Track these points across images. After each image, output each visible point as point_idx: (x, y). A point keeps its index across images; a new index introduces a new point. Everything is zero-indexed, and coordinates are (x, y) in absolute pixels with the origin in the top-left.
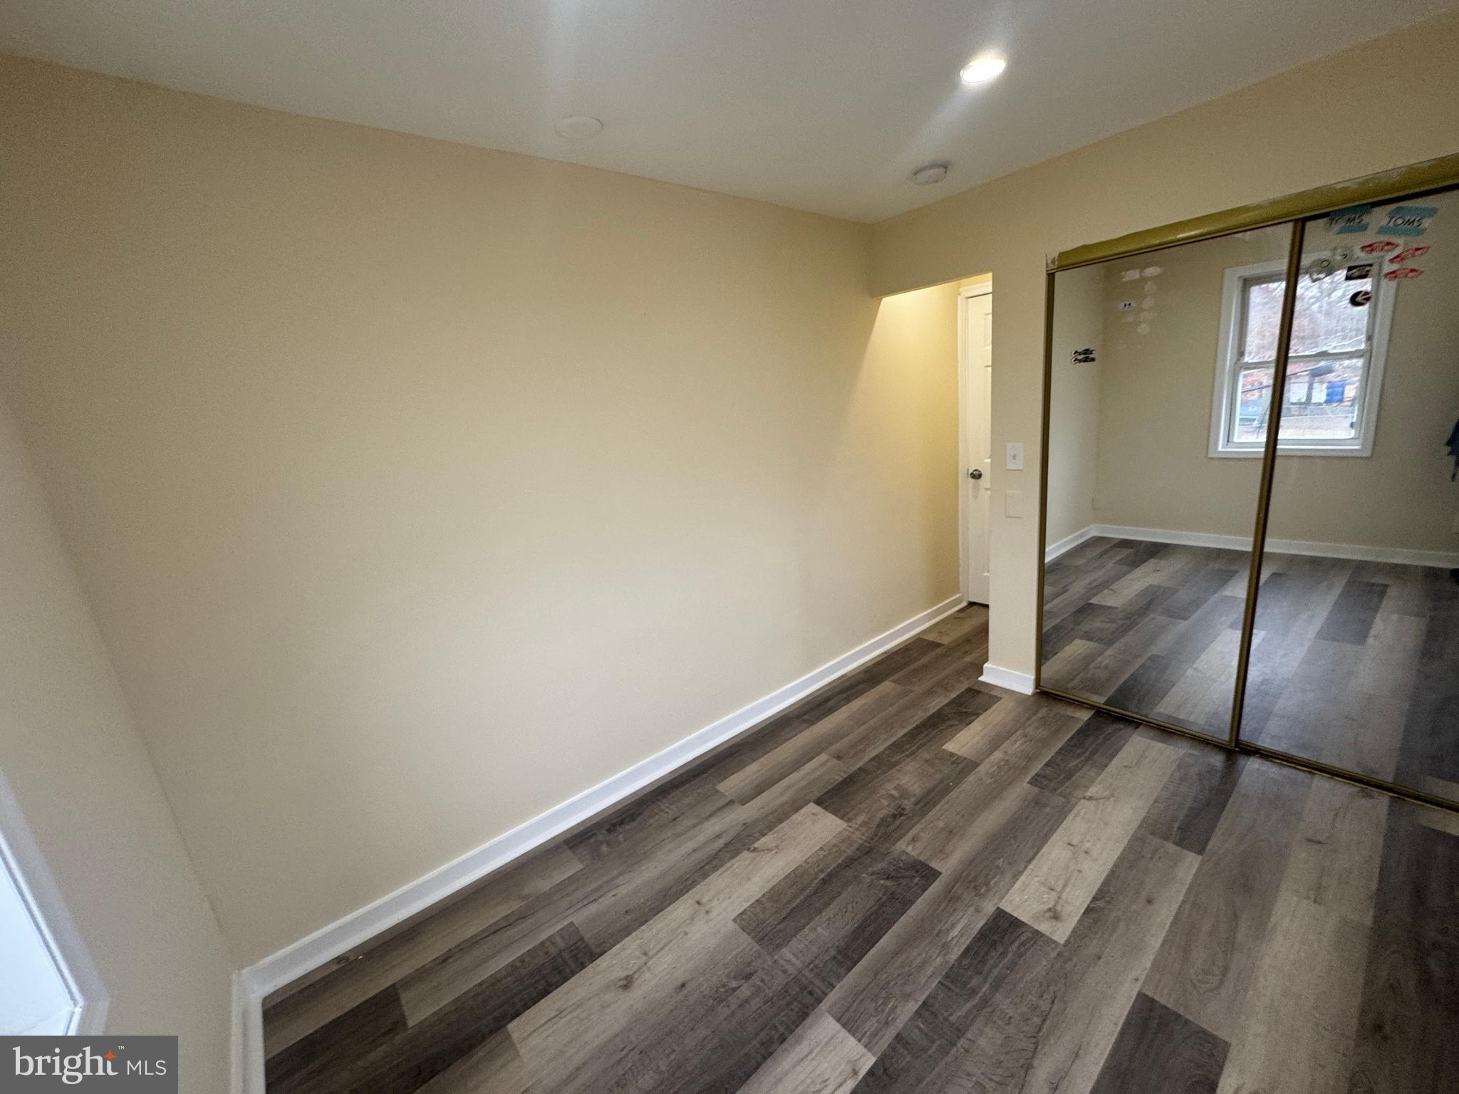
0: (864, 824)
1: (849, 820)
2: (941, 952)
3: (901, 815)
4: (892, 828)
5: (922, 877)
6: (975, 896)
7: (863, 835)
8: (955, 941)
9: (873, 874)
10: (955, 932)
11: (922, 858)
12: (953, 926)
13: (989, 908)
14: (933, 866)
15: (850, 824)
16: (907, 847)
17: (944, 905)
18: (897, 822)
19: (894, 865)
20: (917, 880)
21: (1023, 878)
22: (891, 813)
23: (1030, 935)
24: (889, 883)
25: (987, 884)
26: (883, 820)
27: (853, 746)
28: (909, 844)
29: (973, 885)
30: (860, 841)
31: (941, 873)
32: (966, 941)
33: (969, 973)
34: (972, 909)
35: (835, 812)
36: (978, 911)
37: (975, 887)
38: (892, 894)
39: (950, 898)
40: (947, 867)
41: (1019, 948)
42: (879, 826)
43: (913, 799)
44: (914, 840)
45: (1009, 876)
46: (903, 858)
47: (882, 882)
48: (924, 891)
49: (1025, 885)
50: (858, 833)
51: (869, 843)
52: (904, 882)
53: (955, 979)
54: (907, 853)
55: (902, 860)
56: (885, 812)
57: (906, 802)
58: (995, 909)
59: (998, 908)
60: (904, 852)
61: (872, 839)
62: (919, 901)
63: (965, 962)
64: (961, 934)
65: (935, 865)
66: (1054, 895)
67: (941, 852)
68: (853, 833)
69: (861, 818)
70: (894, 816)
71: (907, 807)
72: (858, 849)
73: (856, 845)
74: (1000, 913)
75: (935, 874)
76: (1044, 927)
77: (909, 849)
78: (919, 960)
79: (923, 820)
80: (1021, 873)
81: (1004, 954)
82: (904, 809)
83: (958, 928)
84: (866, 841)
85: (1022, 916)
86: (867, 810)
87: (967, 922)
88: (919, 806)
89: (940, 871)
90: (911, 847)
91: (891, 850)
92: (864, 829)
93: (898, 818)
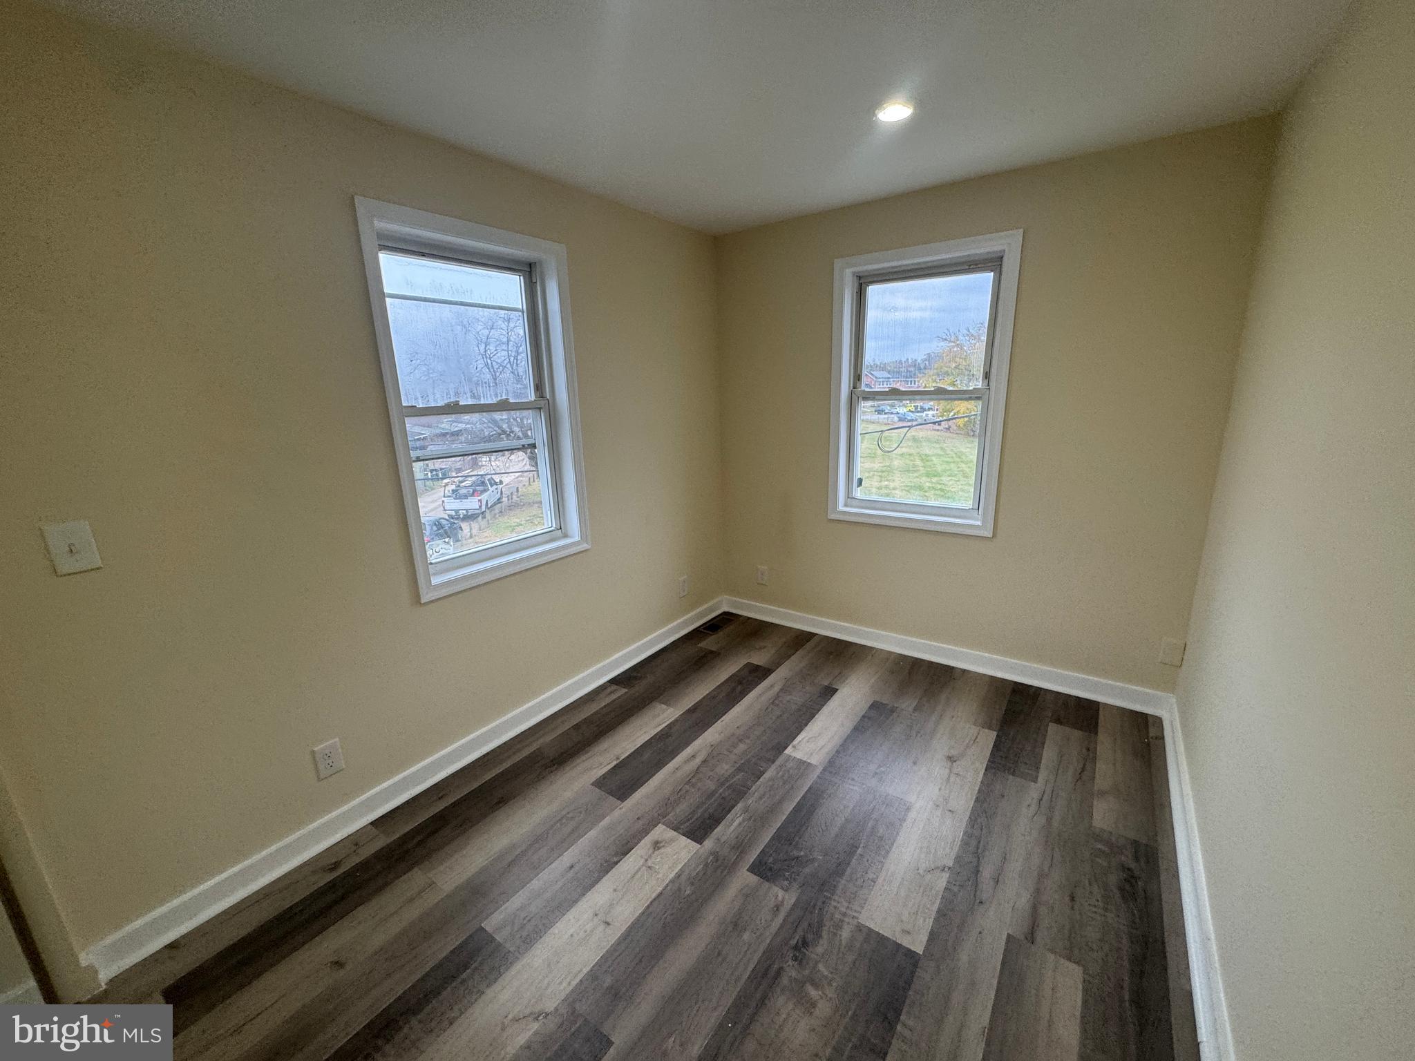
0: (839, 926)
1: (860, 928)
2: (749, 806)
3: (796, 948)
4: (805, 924)
5: (766, 863)
6: (718, 852)
7: (835, 907)
8: (738, 815)
9: (813, 860)
10: (738, 820)
11: (767, 884)
12: (740, 824)
13: (709, 843)
14: (755, 877)
15: (855, 922)
16: (783, 896)
17: (746, 841)
18: (800, 933)
19: (793, 872)
20: (771, 860)
21: (672, 875)
22: (811, 949)
23: (682, 827)
24: (795, 853)
25: (706, 865)
26: (818, 935)
28: (782, 902)
29: (719, 862)
30: (836, 898)
31: (747, 870)
32: (730, 817)
34: (723, 840)
35: (882, 940)
36: (719, 840)
37: (717, 860)
38: (791, 844)
39: (740, 847)
40: (744, 878)
41: (693, 817)
42: (821, 925)
44: (777, 908)
45: (684, 877)
46: (786, 883)
47: (802, 853)
48: (763, 850)
49: (672, 869)
50: (843, 910)
52: (782, 857)
53: (740, 793)
54: (783, 889)
55: (787, 879)
56: (820, 950)
58: (704, 843)
59: (701, 844)
60: (786, 890)
61: (824, 903)
62: (767, 841)
64: (733, 821)
65: (753, 879)
66: (649, 863)
67: (748, 895)
69: (845, 934)
70: (805, 943)
71: (790, 963)
73: (839, 892)
74: (699, 840)
75: (752, 869)
76: (670, 834)
77: (781, 894)
78: (765, 799)
79: (768, 941)
80: (672, 881)
81: (704, 813)
82: (795, 958)
83: (736, 824)
84: (830, 898)
85: (684, 841)
86: (842, 949)
87: (729, 828)
88: (776, 967)
89: (749, 873)
90: (780, 898)
91: (799, 891)
92: (837, 916)
93: (800, 943)
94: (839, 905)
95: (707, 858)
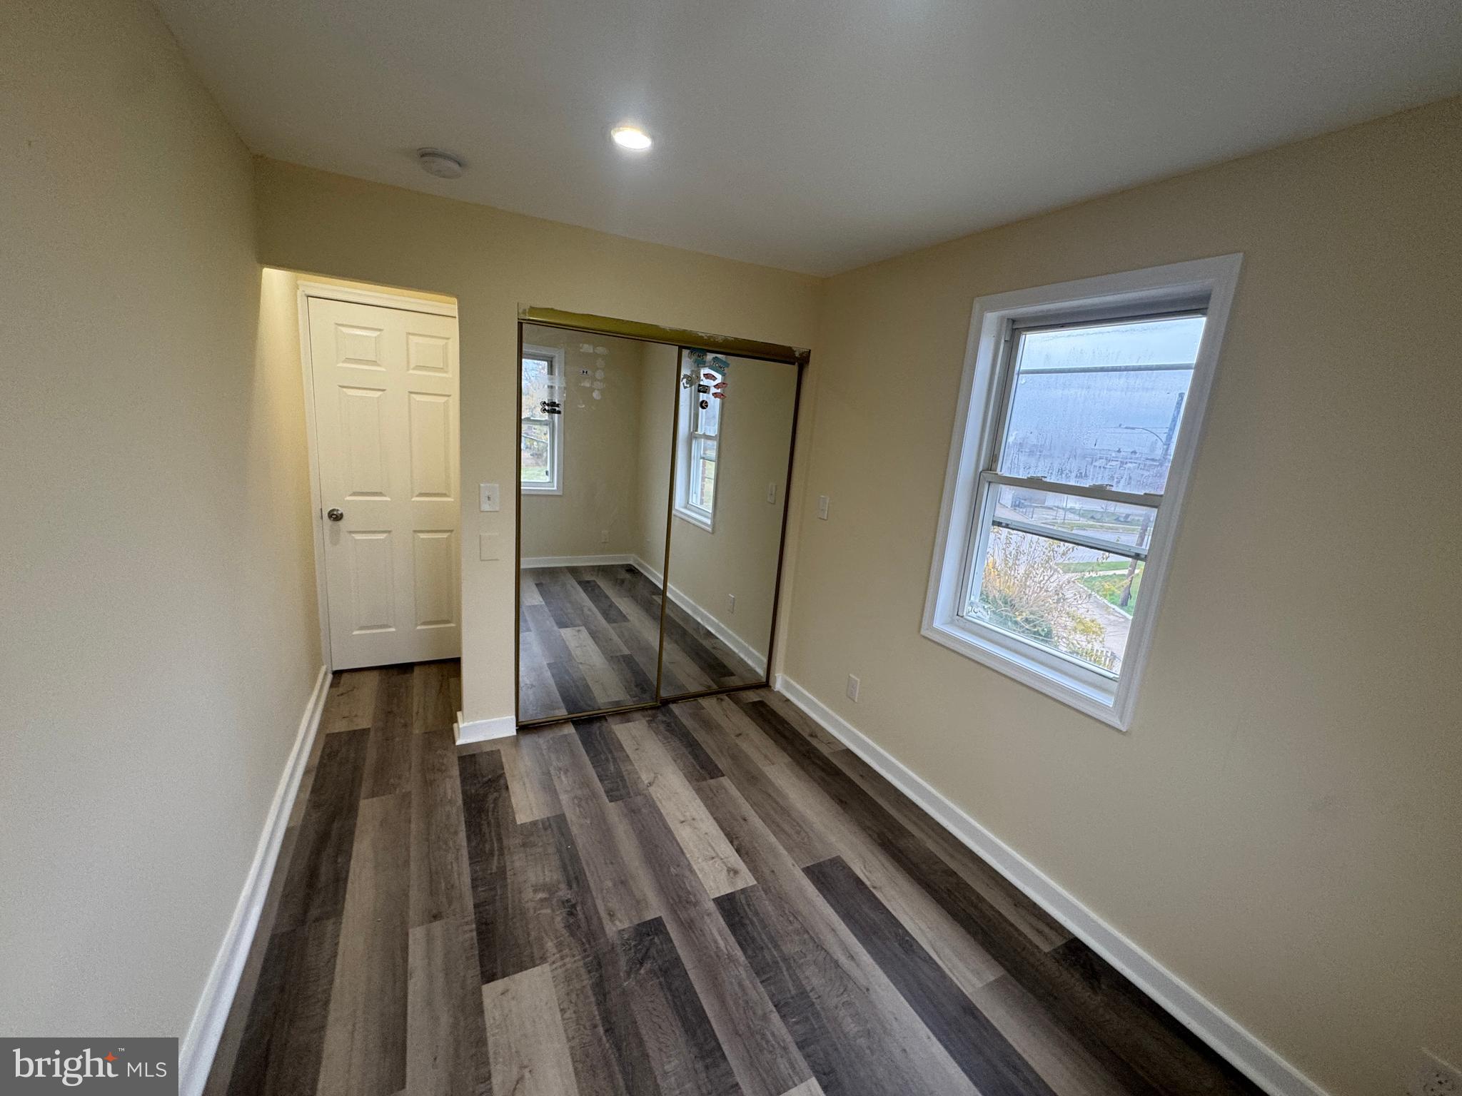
0: (559, 946)
1: (543, 959)
2: (735, 965)
3: (574, 906)
4: (583, 924)
5: (657, 934)
6: (695, 907)
7: (574, 956)
8: (728, 947)
9: (628, 974)
10: (721, 943)
11: (636, 922)
12: (716, 942)
13: (711, 906)
14: (649, 918)
15: (551, 959)
16: (617, 926)
17: (692, 935)
18: (581, 916)
19: (630, 949)
20: (656, 940)
21: (695, 867)
22: (564, 915)
23: (742, 896)
24: (648, 965)
25: (689, 893)
26: (568, 927)
27: (433, 892)
28: (612, 921)
29: (684, 902)
30: (581, 963)
31: (660, 917)
32: (732, 939)
33: (760, 955)
34: (706, 917)
35: (521, 967)
36: (709, 915)
37: (687, 902)
38: (661, 970)
39: (688, 926)
40: (655, 909)
41: (751, 910)
42: (572, 934)
43: (563, 886)
44: (611, 915)
45: (687, 873)
46: (626, 936)
47: (642, 971)
48: (671, 941)
49: (702, 870)
50: (567, 960)
51: (588, 956)
52: (653, 951)
53: (762, 970)
54: (623, 930)
55: (628, 939)
56: (558, 919)
57: (560, 893)
58: (713, 902)
59: (713, 900)
60: (620, 932)
61: (585, 951)
62: (680, 951)
63: (750, 952)
64: (725, 940)
65: (650, 916)
66: (717, 860)
67: (639, 904)
68: (564, 965)
69: (550, 945)
70: (571, 914)
71: (569, 896)
72: (589, 972)
73: (583, 971)
74: (718, 901)
75: (658, 921)
76: (740, 885)
77: (620, 926)
78: (737, 988)
79: (594, 893)
80: (689, 864)
81: (752, 923)
82: (568, 901)
83: (718, 938)
84: (584, 958)
85: (726, 890)
86: (543, 934)
87: (716, 928)
88: (574, 886)
89: (657, 916)
90: (617, 923)
91: (610, 941)
92: (566, 951)
93: (575, 912)
94: (573, 960)
95: (695, 896)
